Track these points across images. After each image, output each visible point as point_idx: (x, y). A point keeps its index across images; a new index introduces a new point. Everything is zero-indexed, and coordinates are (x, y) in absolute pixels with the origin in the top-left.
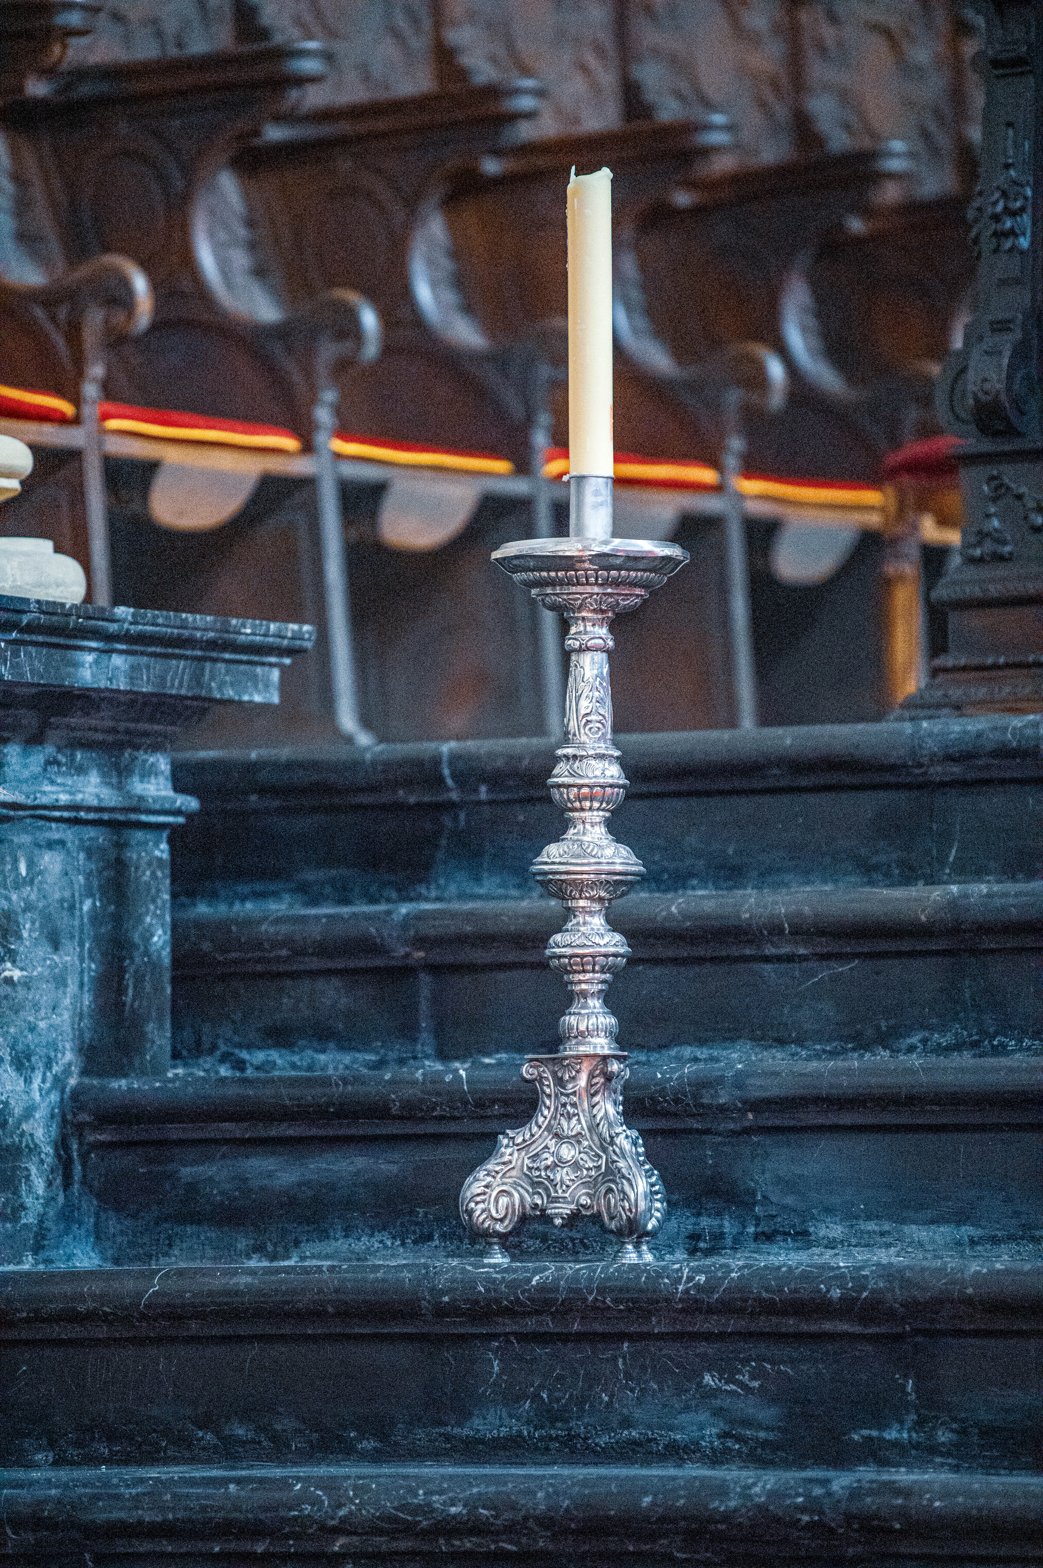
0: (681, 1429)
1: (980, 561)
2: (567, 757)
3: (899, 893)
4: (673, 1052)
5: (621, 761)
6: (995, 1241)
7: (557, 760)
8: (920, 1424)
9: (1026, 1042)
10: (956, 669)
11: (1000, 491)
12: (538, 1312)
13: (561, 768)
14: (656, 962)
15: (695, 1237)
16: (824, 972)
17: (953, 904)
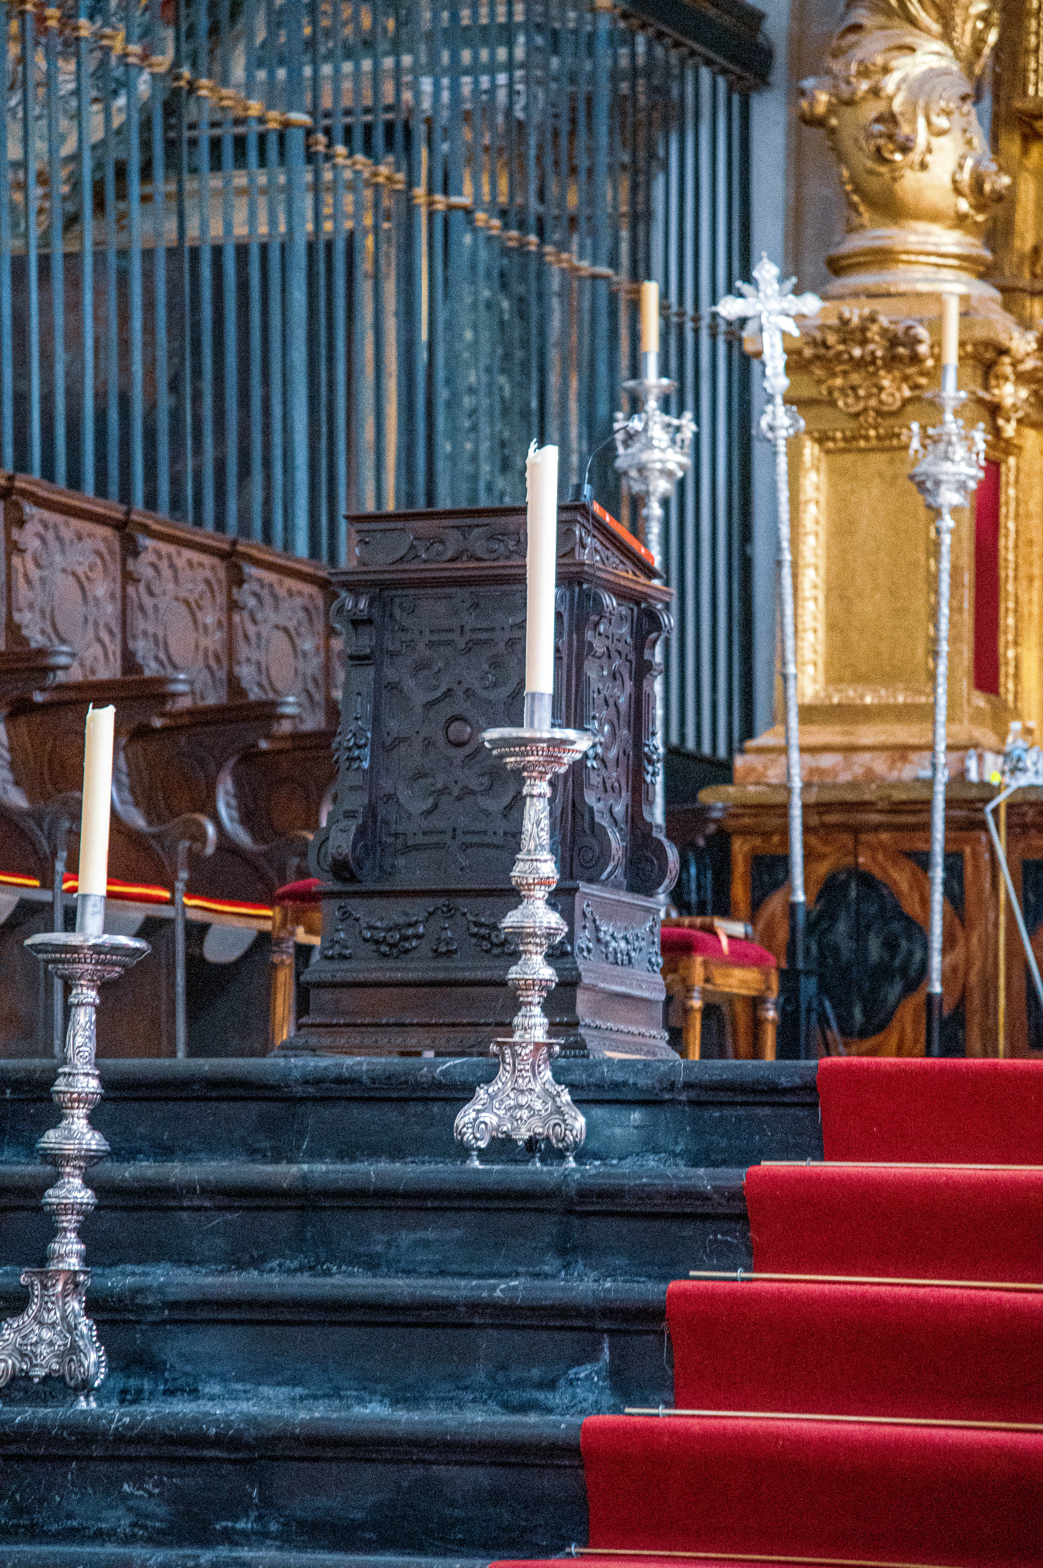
0: (106, 1520)
1: (331, 958)
2: (65, 1074)
3: (270, 1168)
4: (119, 1269)
5: (100, 1078)
6: (315, 1397)
7: (57, 1076)
8: (260, 1518)
9: (344, 1268)
10: (313, 1025)
11: (346, 915)
12: (17, 1441)
13: (61, 1080)
14: (114, 1208)
15: (124, 1392)
16: (218, 1220)
17: (304, 1177)
